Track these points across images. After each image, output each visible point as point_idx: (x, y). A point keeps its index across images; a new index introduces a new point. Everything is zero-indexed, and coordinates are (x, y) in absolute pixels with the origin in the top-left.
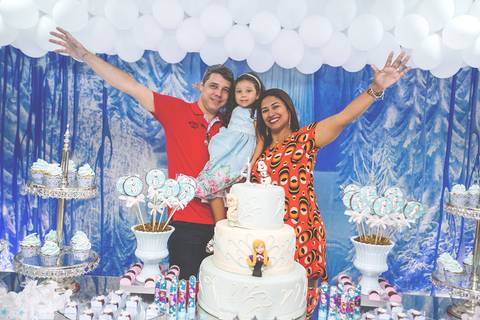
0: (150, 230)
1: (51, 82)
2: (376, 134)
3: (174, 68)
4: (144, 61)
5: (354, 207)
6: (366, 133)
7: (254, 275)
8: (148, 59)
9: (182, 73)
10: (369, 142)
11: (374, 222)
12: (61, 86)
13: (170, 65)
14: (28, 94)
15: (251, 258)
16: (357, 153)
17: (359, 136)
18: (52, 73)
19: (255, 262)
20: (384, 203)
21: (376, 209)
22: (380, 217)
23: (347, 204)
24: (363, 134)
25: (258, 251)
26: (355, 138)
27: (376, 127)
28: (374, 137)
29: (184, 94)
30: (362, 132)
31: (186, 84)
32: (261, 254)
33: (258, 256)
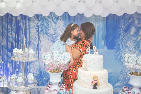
0: (55, 72)
1: (22, 24)
2: (128, 37)
3: (60, 18)
4: (50, 16)
6: (124, 36)
7: (94, 88)
8: (51, 15)
9: (62, 19)
10: (125, 39)
11: (137, 67)
12: (24, 25)
13: (58, 17)
14: (15, 28)
15: (93, 82)
16: (121, 43)
18: (22, 21)
19: (94, 84)
22: (140, 65)
25: (95, 79)
26: (120, 38)
27: (128, 34)
28: (127, 37)
29: (63, 26)
30: (123, 36)
31: (64, 23)
32: (96, 81)
33: (95, 81)
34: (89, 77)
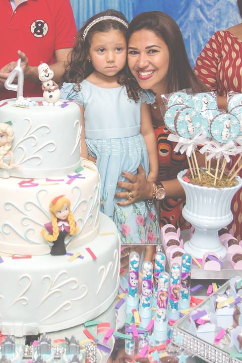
2: (219, 9)
5: (182, 131)
6: (205, 8)
10: (210, 20)
11: (213, 151)
15: (49, 228)
16: (195, 36)
17: (196, 14)
20: (227, 123)
21: (215, 132)
22: (222, 145)
23: (170, 125)
24: (202, 10)
26: (192, 16)
28: (216, 13)
30: (201, 7)
32: (66, 220)
33: (61, 223)
34: (30, 207)
